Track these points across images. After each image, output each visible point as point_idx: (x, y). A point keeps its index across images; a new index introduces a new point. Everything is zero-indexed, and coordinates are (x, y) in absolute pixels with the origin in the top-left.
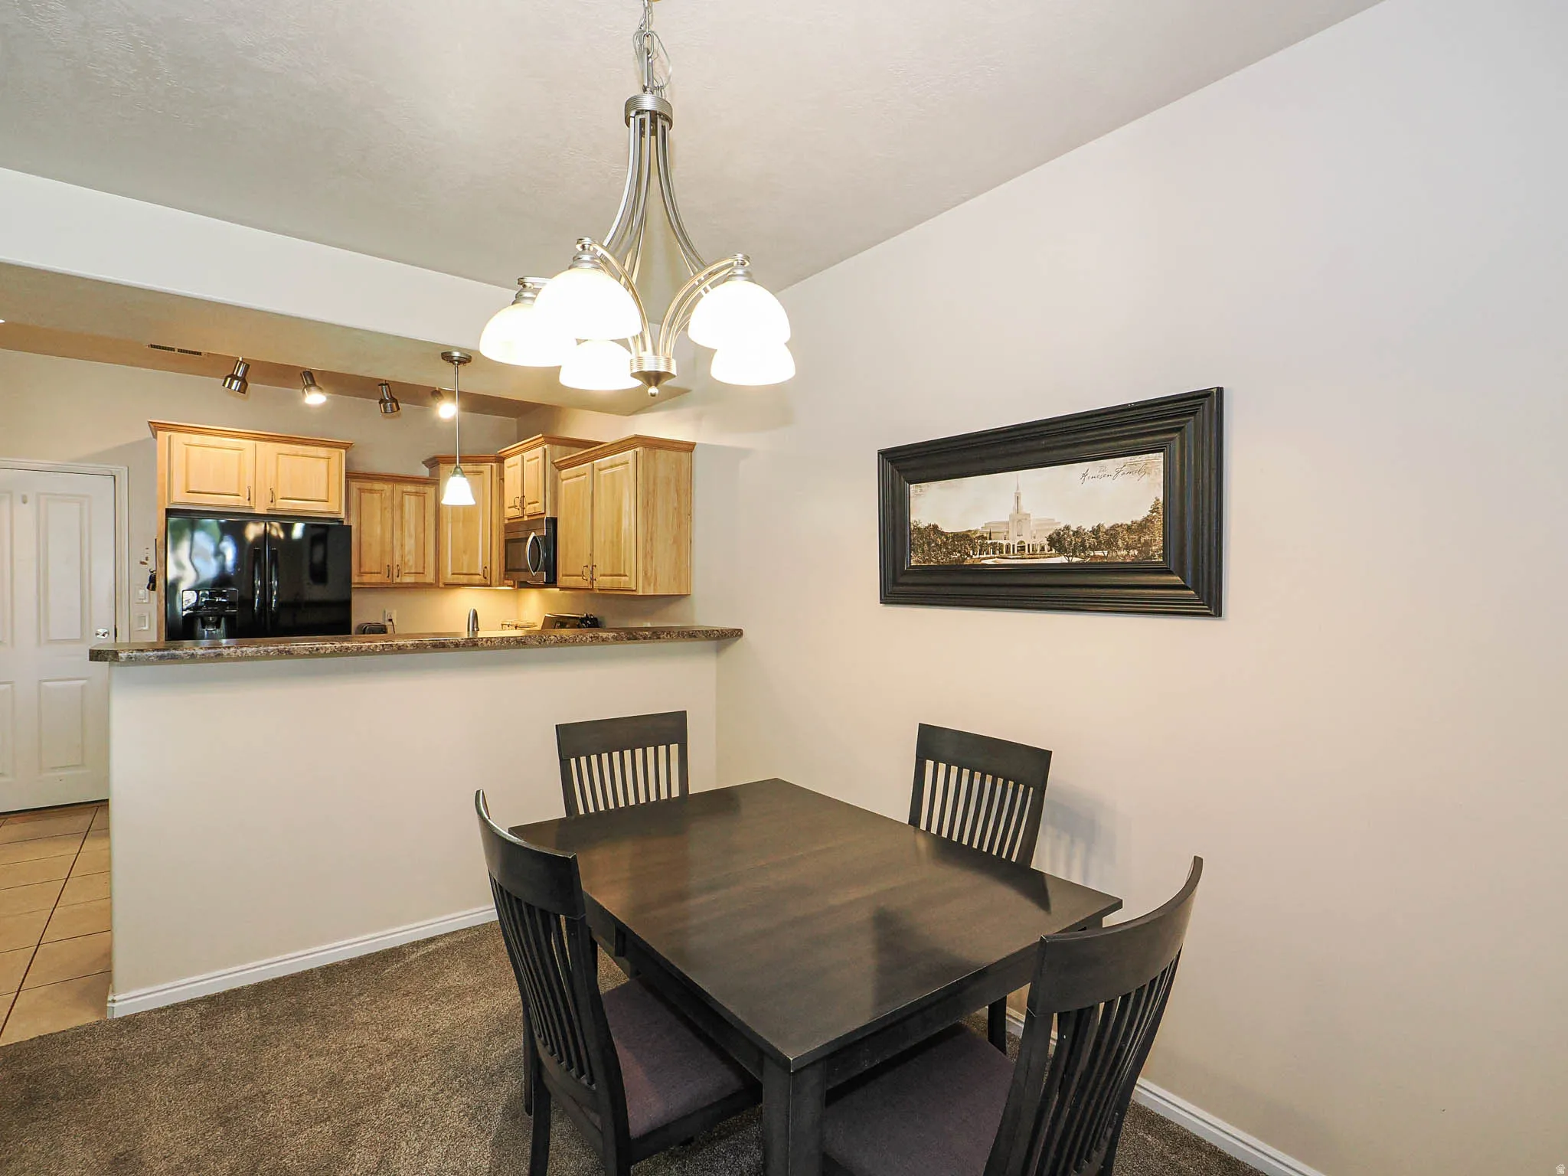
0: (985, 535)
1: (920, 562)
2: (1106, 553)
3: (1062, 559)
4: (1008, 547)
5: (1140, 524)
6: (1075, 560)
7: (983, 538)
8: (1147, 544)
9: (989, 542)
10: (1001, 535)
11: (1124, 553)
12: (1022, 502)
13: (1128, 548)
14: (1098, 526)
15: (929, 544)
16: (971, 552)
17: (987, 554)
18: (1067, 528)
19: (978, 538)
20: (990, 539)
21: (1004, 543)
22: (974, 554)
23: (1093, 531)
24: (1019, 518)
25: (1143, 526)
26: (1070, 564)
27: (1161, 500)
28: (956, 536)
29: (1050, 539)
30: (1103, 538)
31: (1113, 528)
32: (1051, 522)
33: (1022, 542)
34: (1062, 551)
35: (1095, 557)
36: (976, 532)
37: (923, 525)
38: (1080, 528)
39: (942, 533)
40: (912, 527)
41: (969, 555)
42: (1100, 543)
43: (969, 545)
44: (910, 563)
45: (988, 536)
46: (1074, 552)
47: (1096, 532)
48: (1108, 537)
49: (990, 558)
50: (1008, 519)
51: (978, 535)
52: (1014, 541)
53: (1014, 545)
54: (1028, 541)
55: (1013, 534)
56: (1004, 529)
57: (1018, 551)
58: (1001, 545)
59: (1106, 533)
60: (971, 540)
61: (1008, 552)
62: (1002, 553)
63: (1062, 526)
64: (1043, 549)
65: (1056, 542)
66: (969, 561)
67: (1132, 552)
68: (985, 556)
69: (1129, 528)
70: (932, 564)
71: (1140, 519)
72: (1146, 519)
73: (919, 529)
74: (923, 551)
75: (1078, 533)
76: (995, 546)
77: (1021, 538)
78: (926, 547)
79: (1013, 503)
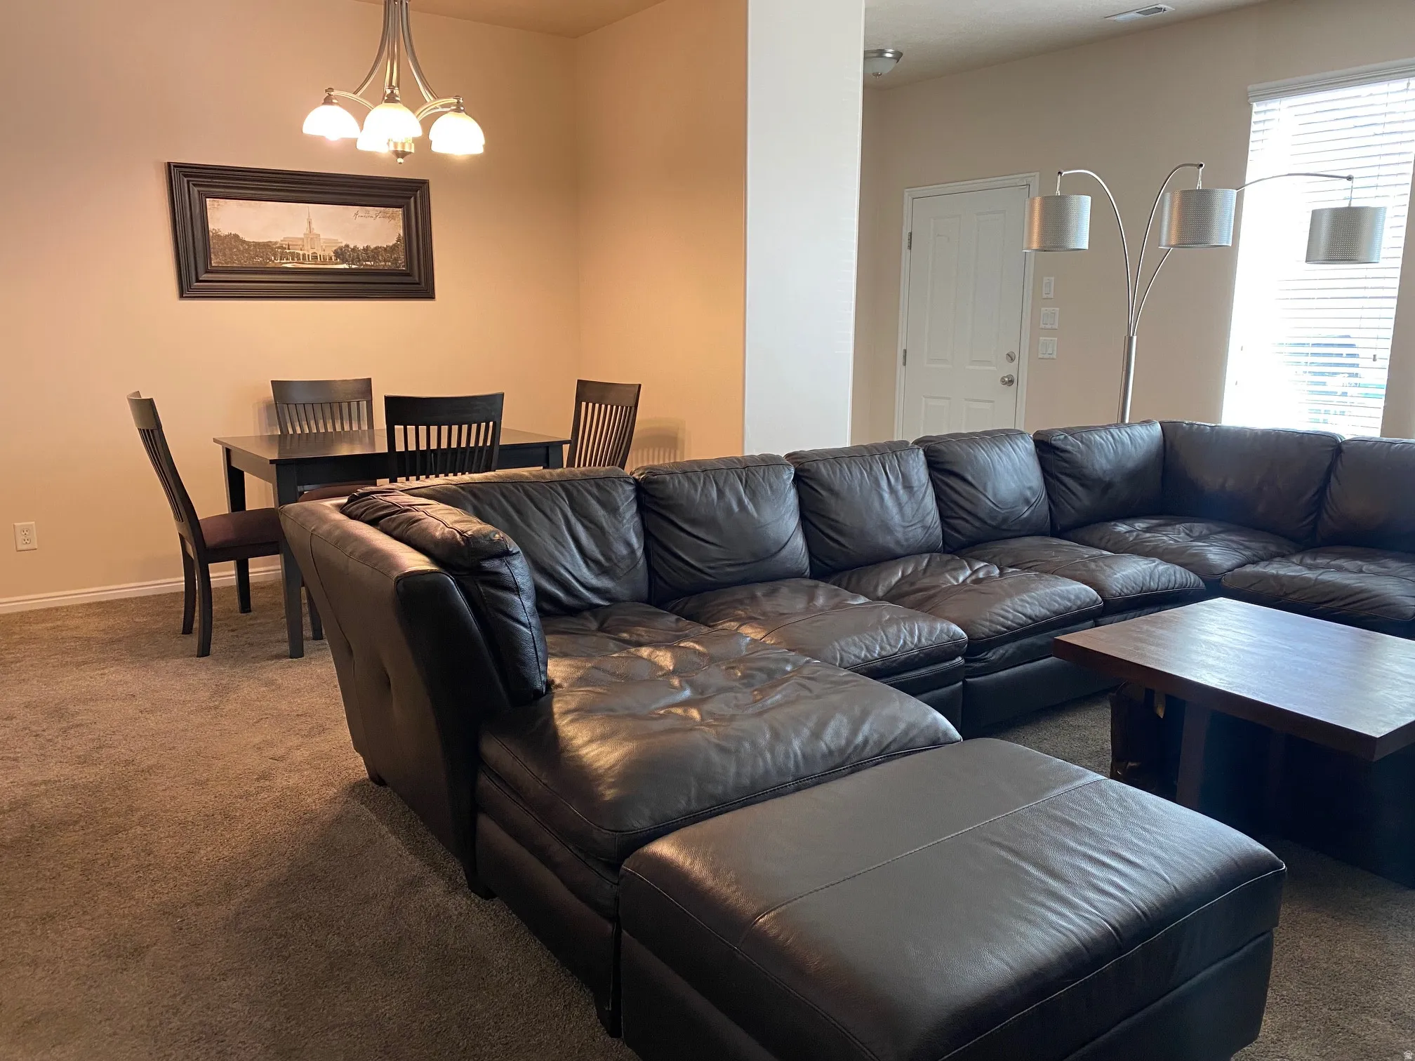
0: (284, 246)
1: (222, 263)
2: (372, 263)
3: (345, 266)
4: (304, 255)
5: (391, 247)
6: (354, 266)
7: (281, 247)
8: (396, 259)
9: (288, 251)
10: (297, 247)
11: (383, 263)
12: (313, 226)
13: (385, 261)
14: (367, 246)
15: (231, 249)
16: (273, 258)
17: (287, 260)
18: (347, 246)
19: (279, 248)
20: (289, 249)
21: (301, 253)
22: (275, 259)
23: (364, 249)
24: (311, 236)
25: (393, 249)
26: (350, 269)
27: (402, 235)
28: (257, 245)
29: (336, 252)
30: (371, 254)
31: (376, 248)
32: (336, 241)
33: (315, 253)
34: (343, 262)
35: (366, 265)
36: (276, 243)
37: (224, 232)
38: (355, 247)
39: (244, 242)
40: (211, 234)
41: (271, 260)
42: (369, 257)
43: (270, 252)
44: (211, 263)
45: (287, 247)
46: (352, 261)
47: (366, 249)
48: (373, 253)
49: (290, 263)
50: (302, 236)
51: (278, 245)
52: (308, 252)
53: (308, 255)
54: (319, 252)
55: (307, 247)
56: (300, 243)
57: (312, 259)
58: (298, 254)
59: (372, 251)
60: (272, 249)
61: (304, 259)
62: (299, 259)
63: (343, 245)
64: (331, 259)
65: (341, 254)
66: (271, 264)
67: (387, 263)
68: (285, 261)
69: (385, 249)
70: (235, 265)
71: (391, 244)
72: (394, 245)
73: (219, 236)
74: (224, 255)
75: (354, 249)
76: (293, 254)
77: (314, 251)
78: (227, 252)
79: (306, 225)
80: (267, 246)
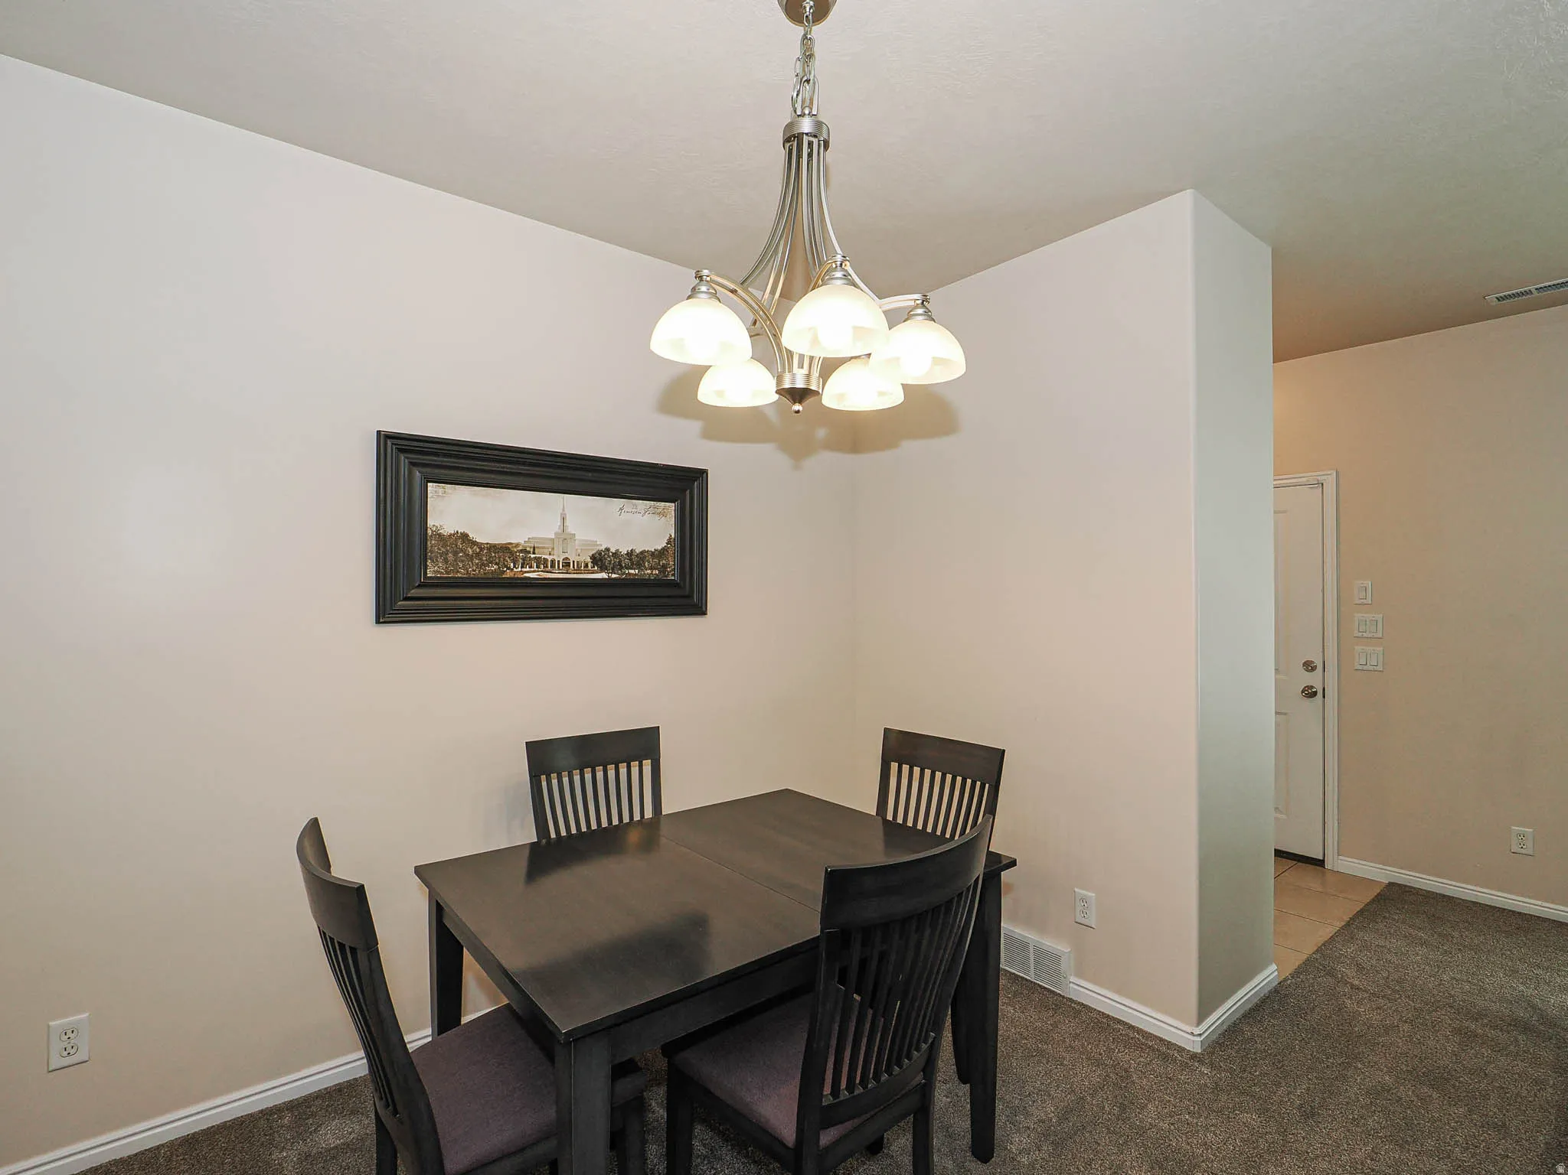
0: (528, 549)
1: (442, 573)
2: (637, 571)
3: (604, 575)
4: (553, 561)
5: (660, 551)
6: (614, 576)
7: (524, 551)
8: (664, 567)
9: (532, 556)
10: (546, 551)
11: (649, 572)
12: (568, 523)
13: (651, 568)
14: (632, 550)
15: (455, 554)
16: (512, 564)
17: (530, 567)
18: (608, 550)
19: (521, 551)
20: (534, 553)
21: (550, 558)
22: (514, 567)
23: (627, 554)
24: (564, 537)
25: (661, 554)
26: (610, 579)
27: (673, 536)
28: (493, 547)
29: (593, 557)
30: (635, 560)
31: (642, 553)
32: (594, 543)
33: (567, 558)
34: (603, 569)
35: (629, 574)
36: (517, 545)
37: (448, 529)
38: (618, 550)
39: (474, 543)
40: (429, 532)
41: (509, 568)
42: (632, 564)
43: (509, 558)
44: (426, 573)
45: (532, 550)
46: (613, 569)
47: (630, 554)
48: (637, 559)
49: (534, 571)
50: (553, 537)
51: (520, 548)
52: (559, 557)
53: (559, 561)
54: (573, 558)
55: (558, 550)
56: (549, 545)
57: (563, 566)
58: (546, 560)
59: (637, 556)
60: (510, 552)
61: (553, 566)
62: (547, 567)
63: (603, 548)
64: (586, 566)
65: (599, 560)
66: (508, 574)
67: (654, 572)
68: (528, 569)
69: (653, 554)
70: (459, 575)
71: (660, 548)
72: (663, 549)
73: (440, 535)
74: (446, 561)
75: (616, 554)
76: (538, 560)
77: (566, 555)
78: (450, 556)
79: (559, 523)
80: (505, 549)
